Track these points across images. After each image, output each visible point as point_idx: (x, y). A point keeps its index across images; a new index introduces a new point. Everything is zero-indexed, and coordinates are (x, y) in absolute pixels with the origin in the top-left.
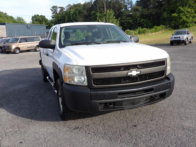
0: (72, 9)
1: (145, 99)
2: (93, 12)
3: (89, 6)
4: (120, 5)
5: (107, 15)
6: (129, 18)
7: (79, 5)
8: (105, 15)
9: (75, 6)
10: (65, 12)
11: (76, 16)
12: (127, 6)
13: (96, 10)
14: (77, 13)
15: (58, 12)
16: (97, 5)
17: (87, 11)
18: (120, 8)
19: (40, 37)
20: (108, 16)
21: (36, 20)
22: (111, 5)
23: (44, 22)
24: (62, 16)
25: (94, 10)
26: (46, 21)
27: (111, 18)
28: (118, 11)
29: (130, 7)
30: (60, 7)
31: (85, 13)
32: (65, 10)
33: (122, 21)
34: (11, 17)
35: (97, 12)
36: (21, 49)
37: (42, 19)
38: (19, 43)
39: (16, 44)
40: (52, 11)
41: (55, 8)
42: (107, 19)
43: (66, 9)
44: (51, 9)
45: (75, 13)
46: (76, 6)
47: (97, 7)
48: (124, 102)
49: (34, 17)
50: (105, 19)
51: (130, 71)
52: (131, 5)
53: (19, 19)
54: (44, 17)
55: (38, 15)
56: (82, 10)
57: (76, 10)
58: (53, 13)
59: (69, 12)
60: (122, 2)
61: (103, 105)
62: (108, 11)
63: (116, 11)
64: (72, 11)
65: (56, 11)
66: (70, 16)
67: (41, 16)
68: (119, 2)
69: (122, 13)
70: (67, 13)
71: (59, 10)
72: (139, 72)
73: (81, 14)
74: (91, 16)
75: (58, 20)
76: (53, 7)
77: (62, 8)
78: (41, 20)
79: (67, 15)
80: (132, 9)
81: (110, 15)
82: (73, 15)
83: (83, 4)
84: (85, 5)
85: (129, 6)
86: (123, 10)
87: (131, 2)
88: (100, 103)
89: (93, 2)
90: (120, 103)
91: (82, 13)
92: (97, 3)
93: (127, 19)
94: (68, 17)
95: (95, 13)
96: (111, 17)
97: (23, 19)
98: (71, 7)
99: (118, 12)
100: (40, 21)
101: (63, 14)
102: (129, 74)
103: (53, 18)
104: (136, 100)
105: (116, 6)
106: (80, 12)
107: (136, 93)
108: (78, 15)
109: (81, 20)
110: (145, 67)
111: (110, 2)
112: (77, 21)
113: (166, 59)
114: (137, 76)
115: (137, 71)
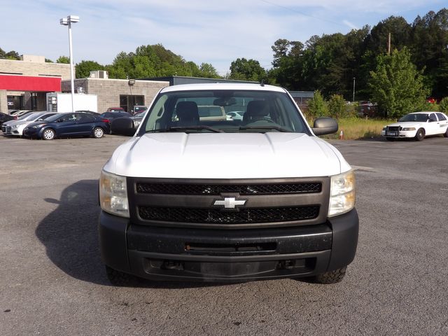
0: (319, 47)
2: (368, 53)
3: (359, 40)
4: (440, 35)
5: (391, 60)
7: (336, 37)
8: (388, 61)
9: (327, 39)
10: (303, 52)
11: (326, 62)
13: (377, 49)
14: (330, 54)
15: (287, 54)
16: (380, 37)
17: (355, 51)
18: (440, 43)
21: (239, 71)
22: (417, 36)
23: (255, 75)
24: (296, 63)
25: (370, 48)
26: (259, 73)
28: (434, 49)
30: (292, 43)
31: (350, 55)
32: (304, 49)
33: (442, 75)
34: (191, 64)
35: (379, 53)
37: (251, 67)
40: (275, 50)
41: (281, 45)
42: (391, 70)
43: (308, 46)
44: (273, 47)
45: (325, 54)
46: (330, 41)
47: (378, 40)
48: (204, 264)
49: (236, 64)
51: (219, 197)
53: (206, 67)
54: (258, 63)
55: (244, 60)
56: (342, 50)
57: (328, 49)
58: (275, 56)
59: (313, 54)
61: (160, 263)
62: (396, 51)
63: (427, 51)
64: (320, 50)
65: (284, 51)
66: (314, 62)
67: (251, 61)
70: (307, 55)
71: (289, 48)
72: (242, 202)
73: (338, 59)
74: (363, 62)
75: (285, 71)
76: (279, 43)
77: (297, 45)
78: (250, 70)
79: (306, 60)
82: (319, 60)
83: (346, 36)
84: (352, 36)
89: (371, 29)
91: (343, 55)
92: (380, 32)
94: (309, 64)
95: (374, 56)
96: (401, 67)
97: (212, 68)
98: (317, 42)
99: (433, 53)
100: (248, 73)
101: (297, 57)
102: (218, 203)
103: (275, 65)
104: (232, 264)
105: (428, 38)
106: (337, 53)
107: (239, 249)
108: (331, 60)
109: (338, 71)
110: (262, 192)
111: (414, 28)
112: (328, 73)
113: (328, 179)
114: (238, 210)
115: (236, 200)
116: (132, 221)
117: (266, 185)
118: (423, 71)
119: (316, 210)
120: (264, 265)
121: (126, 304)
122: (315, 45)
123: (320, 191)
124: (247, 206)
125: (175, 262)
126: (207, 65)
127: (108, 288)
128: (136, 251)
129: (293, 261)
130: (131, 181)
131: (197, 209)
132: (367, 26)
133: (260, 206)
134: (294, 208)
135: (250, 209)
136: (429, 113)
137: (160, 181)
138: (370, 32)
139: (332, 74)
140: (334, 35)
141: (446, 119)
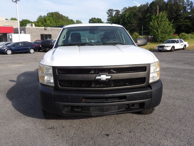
0: (127, 12)
2: (148, 14)
3: (144, 9)
4: (178, 6)
5: (159, 17)
6: (188, 21)
7: (135, 8)
8: (158, 18)
9: (130, 8)
10: (120, 15)
11: (130, 19)
12: (186, 7)
13: (152, 13)
14: (132, 15)
15: (113, 15)
16: (153, 7)
17: (143, 14)
18: (178, 10)
20: (160, 19)
22: (168, 7)
24: (117, 19)
25: (149, 13)
28: (176, 13)
29: (189, 9)
30: (116, 11)
31: (140, 15)
32: (120, 13)
33: (179, 24)
34: (72, 20)
37: (98, 21)
40: (108, 14)
41: (111, 12)
42: (159, 21)
43: (122, 12)
44: (107, 12)
45: (130, 15)
46: (132, 9)
47: (152, 9)
48: (92, 107)
49: (91, 20)
51: (98, 75)
52: (191, 7)
55: (95, 18)
56: (137, 13)
57: (131, 13)
58: (108, 16)
59: (124, 15)
60: (181, 4)
61: (70, 108)
62: (161, 13)
63: (173, 13)
64: (128, 14)
65: (112, 14)
66: (125, 19)
67: (98, 19)
68: (177, 3)
69: (179, 15)
70: (122, 16)
71: (114, 13)
72: (109, 77)
73: (136, 17)
74: (146, 19)
76: (109, 10)
77: (118, 11)
79: (122, 18)
80: (192, 10)
81: (162, 17)
82: (127, 18)
83: (139, 7)
84: (141, 7)
85: (189, 7)
86: (182, 12)
87: (191, 3)
89: (149, 4)
90: (87, 108)
91: (137, 15)
92: (153, 5)
93: (184, 22)
94: (123, 20)
95: (151, 16)
96: (163, 20)
101: (118, 17)
102: (98, 78)
104: (105, 107)
105: (173, 8)
106: (135, 15)
107: (108, 99)
108: (132, 18)
109: (136, 23)
110: (119, 72)
111: (167, 4)
112: (131, 23)
113: (149, 65)
114: (107, 81)
115: (106, 76)
116: (56, 88)
117: (120, 68)
118: (172, 22)
119: (144, 80)
120: (120, 107)
121: (53, 128)
122: (125, 11)
123: (146, 71)
124: (112, 79)
125: (78, 107)
126: (78, 21)
127: (44, 120)
128: (58, 102)
129: (133, 105)
130: (54, 68)
131: (88, 81)
132: (147, 3)
133: (118, 78)
134: (134, 79)
135: (113, 80)
136: (176, 40)
137: (69, 68)
138: (149, 5)
139: (133, 24)
140: (134, 7)
141: (183, 42)
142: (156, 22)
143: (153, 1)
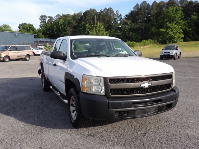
0: (61, 20)
1: (154, 108)
2: (82, 23)
3: (78, 17)
4: (110, 17)
5: (97, 27)
6: (118, 31)
9: (64, 16)
10: (54, 22)
11: (65, 26)
12: (116, 19)
13: (85, 22)
14: (66, 23)
15: (46, 22)
16: (87, 17)
17: (77, 22)
18: (110, 21)
19: (30, 46)
20: (98, 29)
21: (23, 29)
22: (101, 17)
23: (32, 31)
24: (51, 26)
25: (83, 21)
26: (33, 30)
27: (102, 31)
28: (108, 23)
29: (119, 21)
30: (49, 17)
31: (75, 24)
32: (53, 20)
35: (87, 23)
36: (11, 58)
38: (9, 52)
39: (6, 52)
40: (41, 20)
41: (44, 18)
43: (55, 19)
44: (39, 18)
45: (64, 23)
46: (66, 17)
47: (86, 18)
48: (137, 111)
49: (21, 25)
50: (96, 31)
52: (120, 19)
54: (32, 25)
55: (25, 24)
56: (71, 21)
57: (65, 21)
58: (41, 23)
59: (58, 22)
60: (112, 15)
62: (99, 23)
64: (61, 22)
65: (45, 20)
66: (59, 26)
67: (29, 24)
68: (108, 15)
69: (111, 26)
70: (56, 23)
71: (47, 19)
72: (150, 84)
73: (70, 25)
74: (81, 27)
75: (46, 30)
76: (42, 16)
77: (51, 18)
78: (29, 28)
79: (56, 25)
80: (121, 22)
81: (100, 27)
82: (61, 25)
83: (72, 15)
84: (75, 16)
85: (118, 19)
86: (113, 23)
87: (120, 16)
88: (116, 112)
89: (83, 13)
90: (133, 112)
91: (71, 23)
92: (87, 14)
93: (116, 32)
94: (57, 27)
95: (85, 25)
97: (9, 27)
98: (60, 18)
99: (107, 25)
100: (28, 30)
101: (51, 23)
102: (142, 85)
103: (41, 27)
104: (148, 110)
105: (105, 18)
106: (69, 23)
108: (67, 26)
109: (70, 31)
111: (100, 14)
112: (66, 31)
113: (173, 73)
114: (149, 87)
115: (148, 83)
117: (156, 77)
118: (109, 32)
122: (59, 18)
123: (171, 78)
124: (152, 86)
126: (6, 25)
128: (112, 109)
130: (105, 78)
132: (81, 12)
136: (118, 49)
138: (82, 15)
139: (68, 32)
140: (67, 15)
142: (95, 32)
143: (86, 11)
